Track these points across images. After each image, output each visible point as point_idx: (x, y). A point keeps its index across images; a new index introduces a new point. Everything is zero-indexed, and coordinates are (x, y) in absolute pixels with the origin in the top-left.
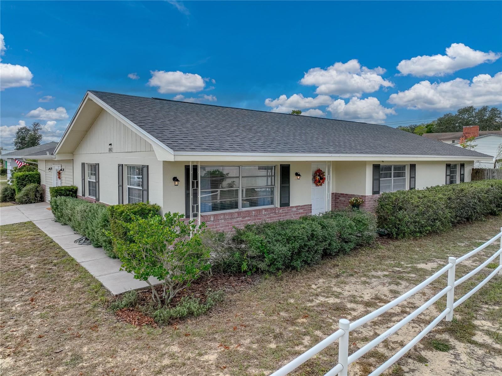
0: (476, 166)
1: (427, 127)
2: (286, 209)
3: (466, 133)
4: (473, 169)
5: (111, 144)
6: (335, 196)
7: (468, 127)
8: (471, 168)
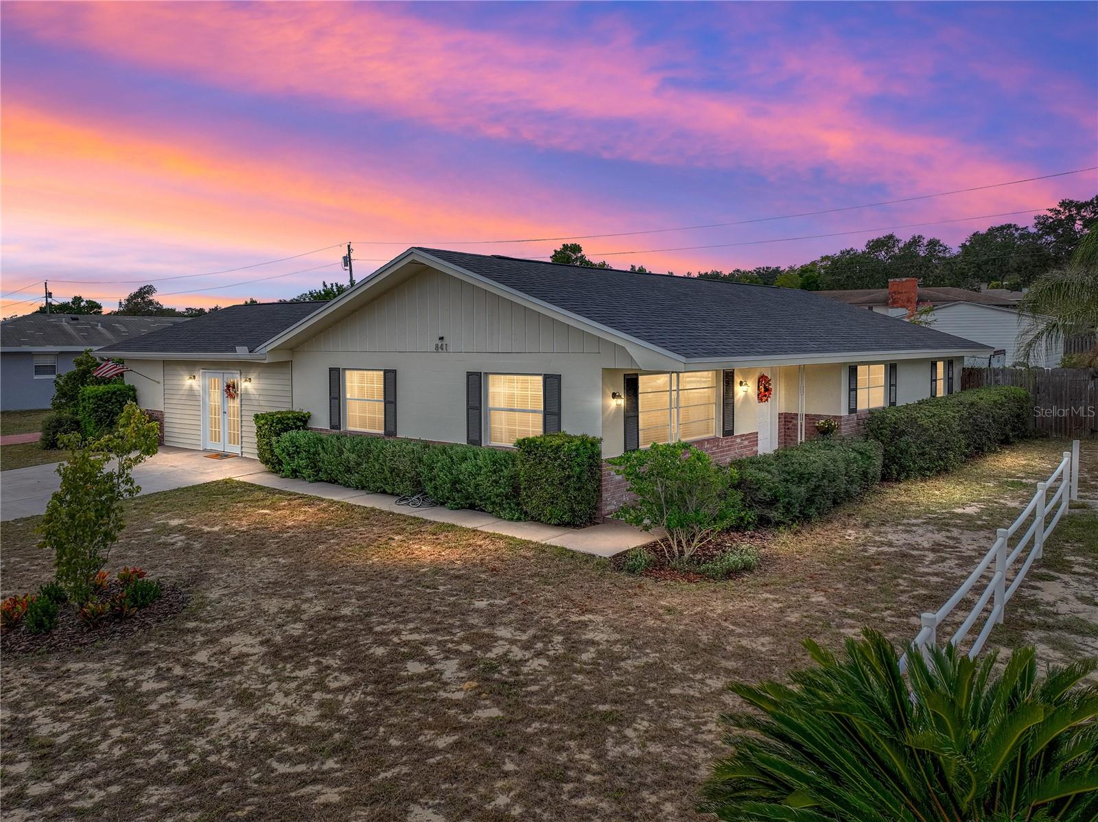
0: (968, 363)
1: (801, 276)
2: (729, 439)
3: (894, 292)
4: (964, 369)
5: (441, 338)
6: (785, 418)
7: (897, 280)
8: (961, 367)
